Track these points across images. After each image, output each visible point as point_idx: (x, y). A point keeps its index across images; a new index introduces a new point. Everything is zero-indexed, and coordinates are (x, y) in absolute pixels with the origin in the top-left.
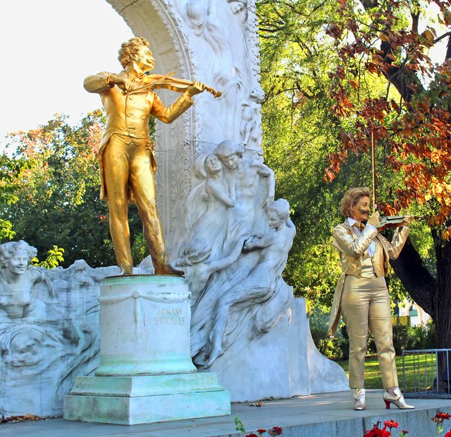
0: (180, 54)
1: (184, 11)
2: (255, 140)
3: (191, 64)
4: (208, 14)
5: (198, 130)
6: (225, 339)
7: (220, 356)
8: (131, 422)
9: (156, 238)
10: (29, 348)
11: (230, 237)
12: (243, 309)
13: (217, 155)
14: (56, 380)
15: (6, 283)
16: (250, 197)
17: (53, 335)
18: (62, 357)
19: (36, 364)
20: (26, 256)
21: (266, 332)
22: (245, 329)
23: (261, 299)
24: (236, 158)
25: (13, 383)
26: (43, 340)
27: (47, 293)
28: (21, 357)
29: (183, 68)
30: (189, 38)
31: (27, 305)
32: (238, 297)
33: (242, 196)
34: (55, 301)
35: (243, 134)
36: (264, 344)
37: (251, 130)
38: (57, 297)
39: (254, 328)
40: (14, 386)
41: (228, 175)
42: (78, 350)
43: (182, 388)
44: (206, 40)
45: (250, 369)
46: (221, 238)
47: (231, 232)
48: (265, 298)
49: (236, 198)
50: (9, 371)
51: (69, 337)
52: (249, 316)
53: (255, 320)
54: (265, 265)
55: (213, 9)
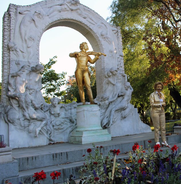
0: (100, 46)
1: (100, 34)
2: (121, 67)
3: (103, 48)
4: (107, 34)
5: (105, 65)
6: (113, 120)
7: (111, 125)
8: (83, 143)
9: (90, 95)
10: (60, 125)
11: (115, 93)
12: (119, 112)
13: (110, 71)
14: (68, 133)
15: (53, 108)
16: (120, 82)
17: (67, 121)
18: (70, 126)
19: (63, 129)
20: (57, 101)
21: (125, 118)
22: (120, 117)
23: (123, 109)
24: (115, 72)
25: (56, 134)
26: (64, 122)
27: (65, 110)
28: (58, 127)
29: (101, 49)
30: (102, 41)
31: (59, 114)
32: (117, 109)
33: (118, 82)
34: (67, 112)
35: (118, 65)
36: (125, 121)
37: (120, 64)
38: (68, 111)
39: (122, 117)
40: (57, 135)
41: (114, 76)
42: (74, 125)
43: (97, 134)
44: (107, 41)
45: (122, 128)
46: (112, 93)
47: (115, 91)
48: (124, 109)
49: (116, 83)
50: (55, 131)
51: (71, 121)
52: (121, 113)
54: (124, 100)
55: (108, 33)
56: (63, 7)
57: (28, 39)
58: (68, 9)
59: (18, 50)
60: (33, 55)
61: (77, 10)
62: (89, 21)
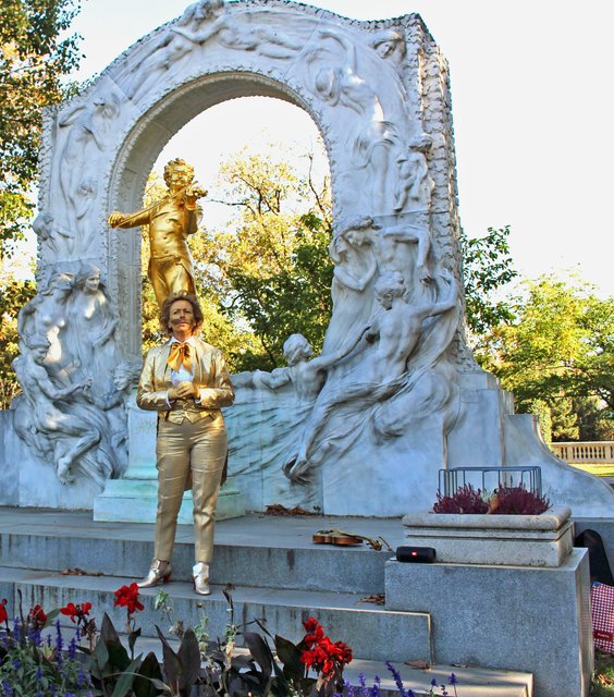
1: (314, 87)
2: (416, 199)
8: (95, 519)
12: (363, 409)
21: (398, 436)
22: (366, 432)
23: (371, 397)
30: (324, 113)
32: (336, 396)
35: (398, 196)
36: (401, 450)
39: (376, 432)
45: (380, 479)
48: (376, 396)
52: (369, 416)
53: (374, 421)
56: (171, 47)
57: (78, 192)
58: (188, 45)
59: (54, 234)
60: (91, 239)
61: (217, 33)
62: (267, 56)
